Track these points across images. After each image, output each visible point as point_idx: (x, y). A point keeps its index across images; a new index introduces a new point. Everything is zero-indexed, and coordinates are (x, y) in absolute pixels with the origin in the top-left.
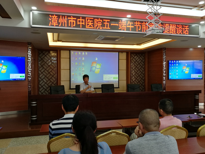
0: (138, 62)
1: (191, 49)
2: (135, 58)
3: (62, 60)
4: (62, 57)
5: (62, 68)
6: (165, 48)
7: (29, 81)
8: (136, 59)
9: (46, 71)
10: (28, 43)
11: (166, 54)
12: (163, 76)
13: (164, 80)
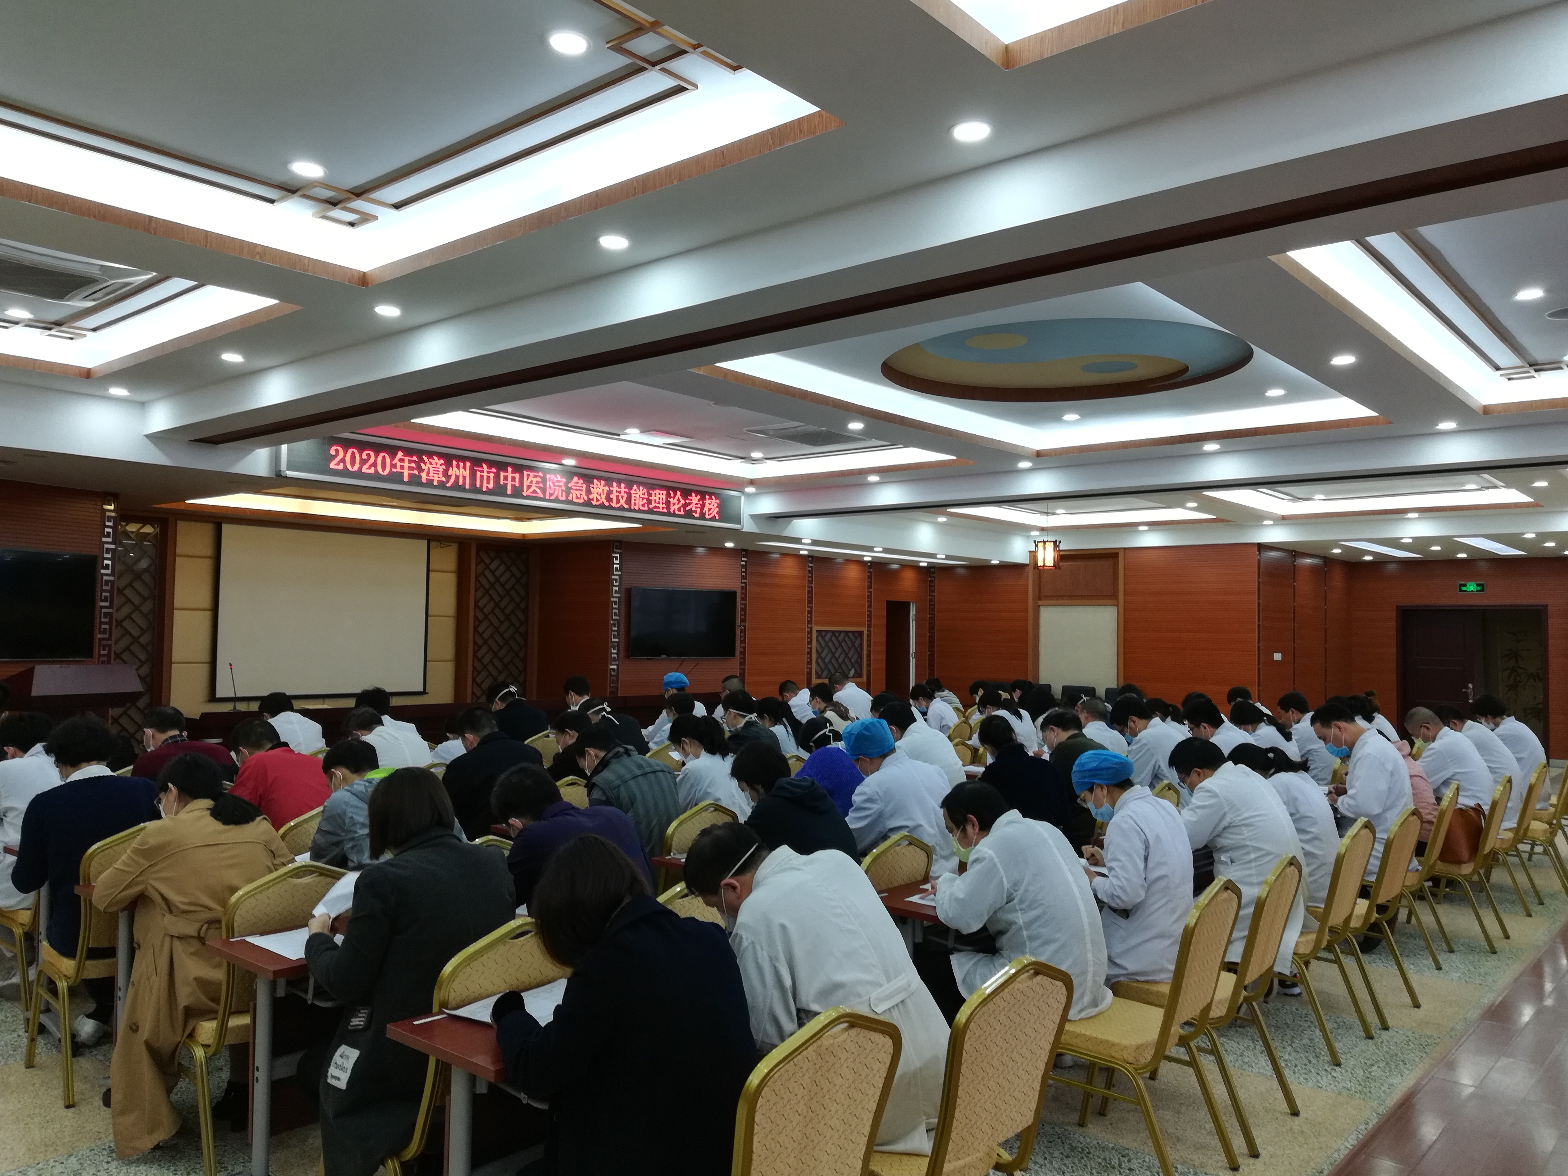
0: (503, 586)
1: (701, 550)
2: (493, 566)
3: (178, 563)
4: (179, 550)
5: (179, 600)
6: (620, 542)
7: (101, 658)
8: (498, 573)
11: (620, 564)
12: (610, 644)
13: (614, 658)
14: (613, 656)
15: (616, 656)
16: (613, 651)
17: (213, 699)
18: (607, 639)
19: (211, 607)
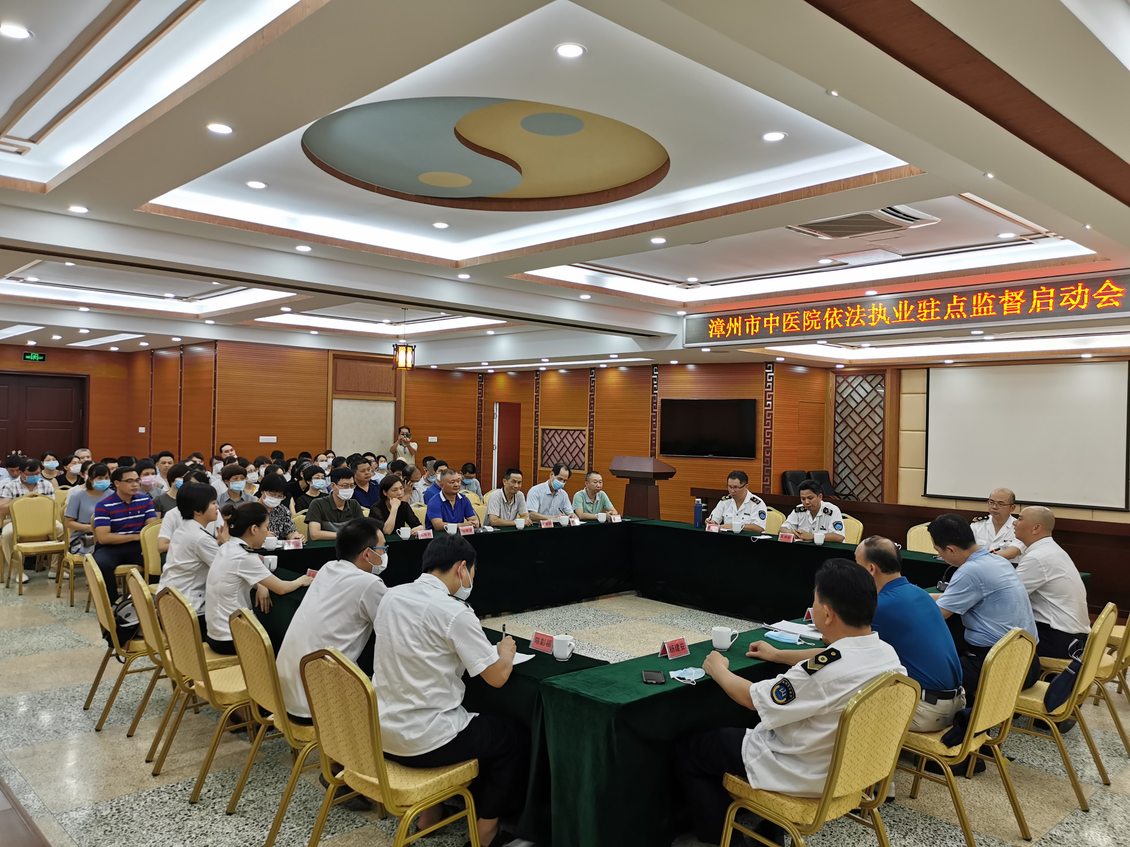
3: (904, 397)
4: (905, 388)
5: (904, 424)
7: (766, 459)
9: (853, 435)
10: (767, 363)
17: (925, 495)
19: (925, 429)
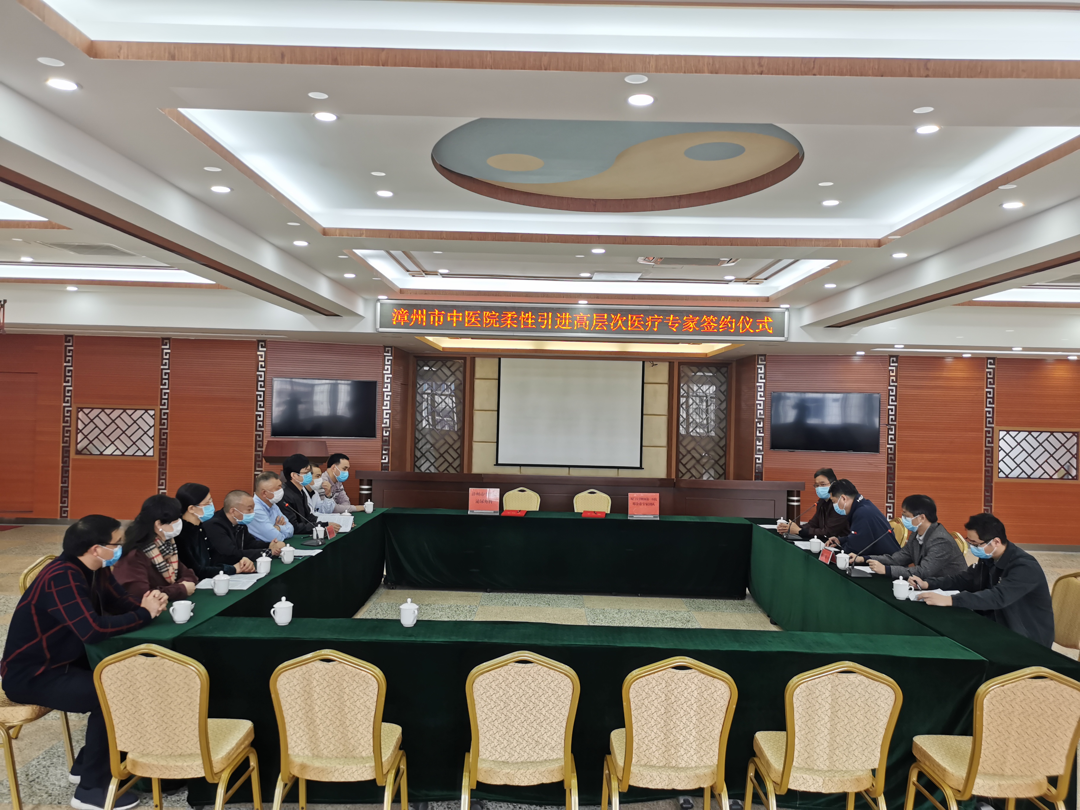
3: (477, 382)
4: (477, 375)
5: (477, 405)
6: (765, 355)
7: (384, 438)
9: (434, 414)
10: (385, 347)
11: (765, 373)
12: (755, 438)
13: (759, 449)
14: (758, 447)
15: (761, 448)
16: (758, 443)
17: (497, 464)
18: (753, 433)
19: (496, 409)
